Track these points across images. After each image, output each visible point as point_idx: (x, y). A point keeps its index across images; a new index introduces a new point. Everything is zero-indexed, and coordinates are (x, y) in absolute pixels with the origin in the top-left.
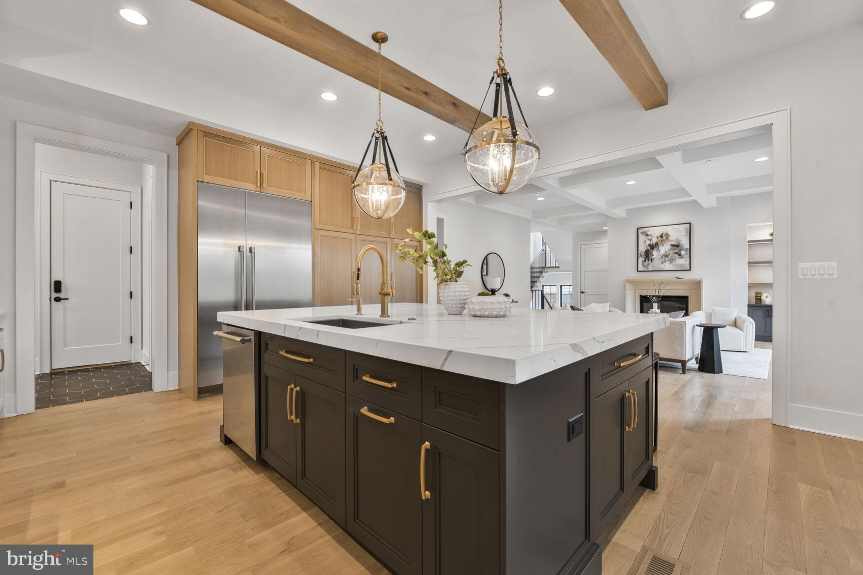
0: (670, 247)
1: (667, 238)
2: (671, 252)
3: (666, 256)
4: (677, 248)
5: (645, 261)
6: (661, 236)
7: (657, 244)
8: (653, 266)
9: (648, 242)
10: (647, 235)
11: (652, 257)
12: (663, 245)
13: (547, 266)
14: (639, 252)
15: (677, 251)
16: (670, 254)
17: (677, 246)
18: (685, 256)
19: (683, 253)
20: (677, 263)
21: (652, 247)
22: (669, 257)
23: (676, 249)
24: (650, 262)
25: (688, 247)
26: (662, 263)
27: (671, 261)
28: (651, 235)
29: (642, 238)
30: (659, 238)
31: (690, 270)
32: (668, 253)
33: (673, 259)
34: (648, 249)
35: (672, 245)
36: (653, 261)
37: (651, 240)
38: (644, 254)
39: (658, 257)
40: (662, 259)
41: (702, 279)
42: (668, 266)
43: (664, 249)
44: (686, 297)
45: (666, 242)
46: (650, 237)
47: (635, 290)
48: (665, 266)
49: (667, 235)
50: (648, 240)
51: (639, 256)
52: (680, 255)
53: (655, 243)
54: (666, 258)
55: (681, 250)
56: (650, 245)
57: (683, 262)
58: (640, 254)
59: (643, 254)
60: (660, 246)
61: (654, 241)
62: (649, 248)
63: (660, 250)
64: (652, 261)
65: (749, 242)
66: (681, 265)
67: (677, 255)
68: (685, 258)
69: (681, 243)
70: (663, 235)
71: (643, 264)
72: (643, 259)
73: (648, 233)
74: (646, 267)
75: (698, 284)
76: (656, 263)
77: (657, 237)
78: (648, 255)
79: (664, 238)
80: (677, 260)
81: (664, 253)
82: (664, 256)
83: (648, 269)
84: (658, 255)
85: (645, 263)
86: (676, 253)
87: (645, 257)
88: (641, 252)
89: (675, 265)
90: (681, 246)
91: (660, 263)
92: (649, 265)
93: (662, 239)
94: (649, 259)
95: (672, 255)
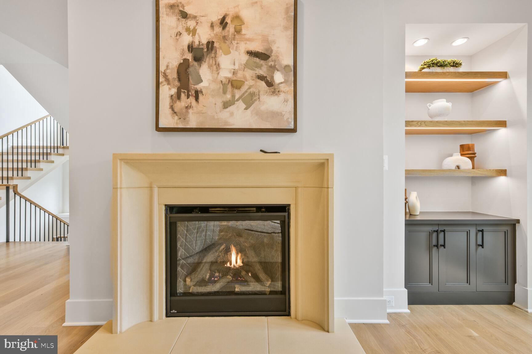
0: (245, 58)
1: (238, 31)
2: (249, 74)
3: (236, 84)
4: (262, 62)
5: (179, 97)
6: (223, 22)
7: (210, 45)
8: (200, 113)
9: (187, 39)
10: (184, 15)
11: (199, 87)
12: (227, 53)
13: (65, 145)
14: (162, 69)
15: (262, 72)
16: (245, 77)
17: (263, 56)
18: (283, 87)
19: (278, 77)
20: (263, 108)
21: (199, 54)
22: (244, 88)
23: (260, 67)
24: (192, 100)
25: (291, 63)
26: (226, 105)
27: (250, 99)
28: (195, 17)
29: (168, 24)
30: (218, 29)
31: (295, 130)
32: (240, 75)
33: (252, 95)
34: (186, 61)
35: (251, 53)
36: (200, 95)
37: (193, 32)
38: (175, 76)
39: (213, 86)
40: (225, 92)
41: (332, 155)
42: (239, 115)
43: (231, 61)
44: (286, 209)
45: (234, 43)
46: (192, 24)
47: (151, 188)
48: (232, 114)
49: (239, 23)
50: (188, 29)
51: (162, 79)
52: (270, 84)
53: (204, 41)
54: (236, 91)
55: (273, 68)
56: (191, 48)
58: (165, 75)
59: (173, 75)
60: (219, 52)
61: (203, 35)
62: (189, 56)
63: (218, 66)
64: (197, 99)
66: (275, 115)
67: (263, 84)
68: (282, 96)
69: (274, 48)
70: (228, 20)
71: (172, 108)
72: (174, 91)
73: (186, 9)
74: (182, 115)
75: (320, 169)
76: (209, 106)
77: (212, 25)
78: (184, 78)
79: (231, 28)
80: (262, 98)
81: (230, 75)
82: (229, 86)
83: (188, 123)
84: (214, 81)
85: (178, 102)
86: (261, 78)
87: (177, 83)
88: (167, 66)
89: (259, 113)
90: (273, 57)
91: (220, 105)
92: (190, 111)
93: (225, 33)
94: (188, 91)
95: (251, 83)
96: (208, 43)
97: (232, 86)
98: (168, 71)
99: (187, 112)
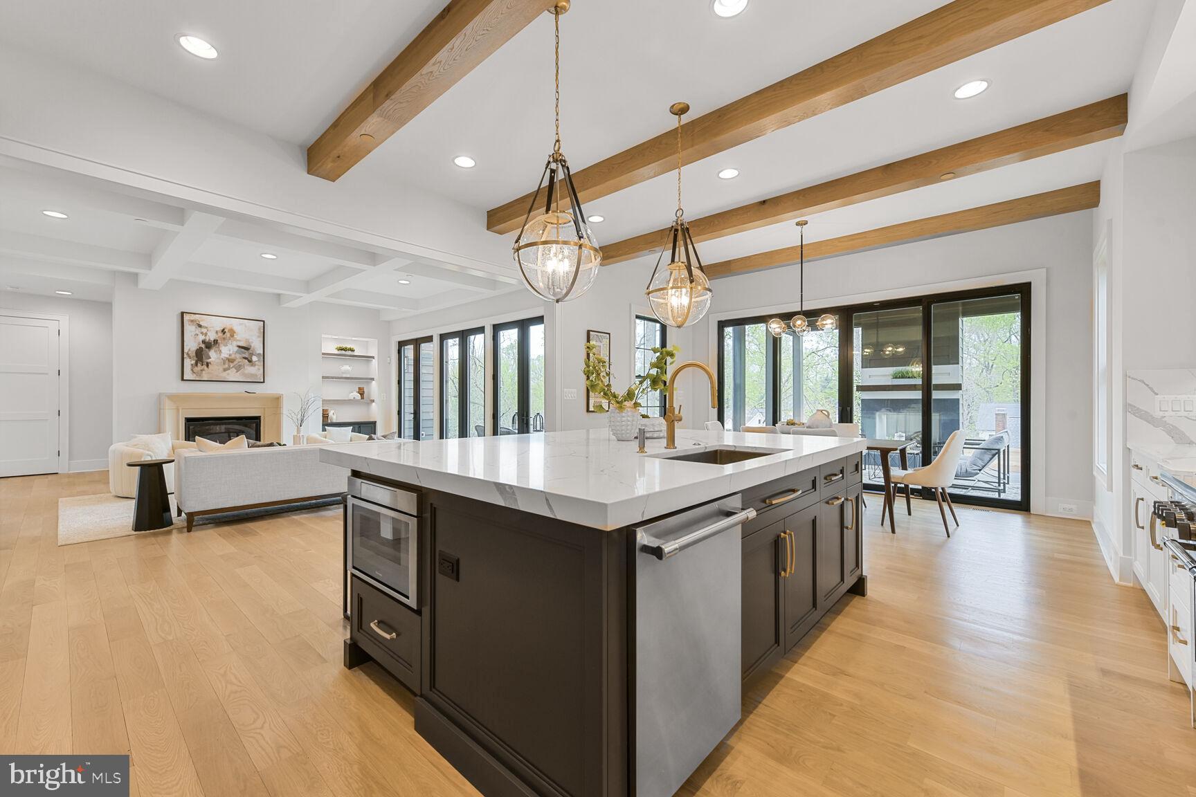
0: (236, 349)
1: (232, 336)
2: (238, 356)
3: (231, 361)
4: (246, 351)
5: (196, 365)
6: (223, 331)
7: (216, 342)
8: (209, 373)
9: (201, 338)
10: (200, 326)
11: (209, 361)
12: (226, 345)
14: (186, 351)
15: (246, 356)
16: (236, 358)
17: (247, 349)
18: (257, 363)
19: (254, 358)
20: (246, 372)
21: (209, 345)
22: (235, 363)
23: (244, 353)
24: (205, 367)
25: (262, 353)
26: (225, 370)
27: (238, 368)
28: (206, 328)
29: (189, 329)
30: (220, 334)
31: (264, 382)
32: (233, 357)
33: (240, 366)
34: (201, 348)
35: (239, 347)
36: (210, 365)
37: (206, 334)
38: (194, 354)
39: (218, 361)
40: (224, 364)
41: (283, 394)
42: (232, 375)
43: (228, 350)
44: (258, 418)
45: (230, 341)
46: (204, 330)
47: (178, 410)
48: (228, 374)
49: (232, 332)
50: (202, 333)
51: (185, 356)
52: (250, 361)
53: (212, 340)
54: (231, 364)
55: (252, 354)
56: (204, 342)
57: (255, 370)
58: (188, 354)
59: (192, 354)
60: (221, 345)
61: (211, 336)
62: (203, 346)
63: (220, 351)
64: (207, 366)
65: (323, 354)
66: (252, 375)
67: (246, 361)
68: (257, 367)
69: (252, 345)
70: (226, 330)
71: (192, 370)
72: (193, 362)
73: (201, 323)
74: (199, 374)
75: (276, 401)
76: (215, 370)
77: (217, 332)
78: (200, 356)
79: (228, 334)
80: (246, 367)
81: (228, 356)
82: (227, 361)
83: (202, 377)
84: (218, 358)
85: (196, 368)
86: (245, 358)
87: (195, 358)
88: (189, 350)
89: (244, 375)
90: (252, 349)
91: (221, 369)
92: (204, 372)
93: (225, 336)
94: (202, 362)
95: (240, 360)
96: (214, 340)
97: (229, 361)
98: (190, 352)
99: (202, 373)
